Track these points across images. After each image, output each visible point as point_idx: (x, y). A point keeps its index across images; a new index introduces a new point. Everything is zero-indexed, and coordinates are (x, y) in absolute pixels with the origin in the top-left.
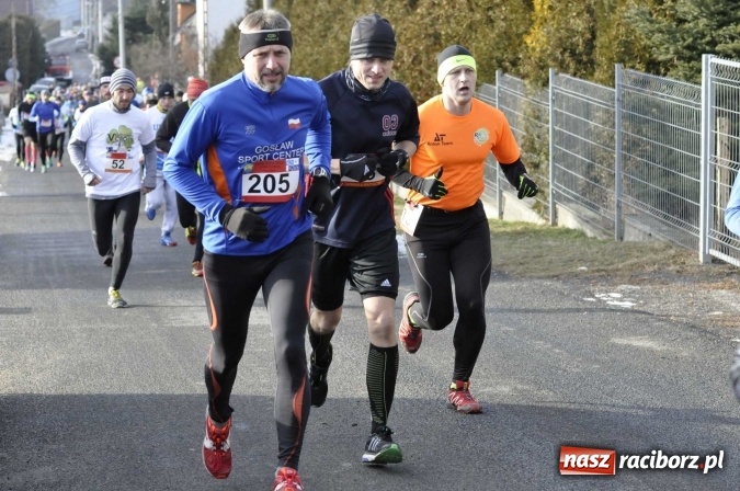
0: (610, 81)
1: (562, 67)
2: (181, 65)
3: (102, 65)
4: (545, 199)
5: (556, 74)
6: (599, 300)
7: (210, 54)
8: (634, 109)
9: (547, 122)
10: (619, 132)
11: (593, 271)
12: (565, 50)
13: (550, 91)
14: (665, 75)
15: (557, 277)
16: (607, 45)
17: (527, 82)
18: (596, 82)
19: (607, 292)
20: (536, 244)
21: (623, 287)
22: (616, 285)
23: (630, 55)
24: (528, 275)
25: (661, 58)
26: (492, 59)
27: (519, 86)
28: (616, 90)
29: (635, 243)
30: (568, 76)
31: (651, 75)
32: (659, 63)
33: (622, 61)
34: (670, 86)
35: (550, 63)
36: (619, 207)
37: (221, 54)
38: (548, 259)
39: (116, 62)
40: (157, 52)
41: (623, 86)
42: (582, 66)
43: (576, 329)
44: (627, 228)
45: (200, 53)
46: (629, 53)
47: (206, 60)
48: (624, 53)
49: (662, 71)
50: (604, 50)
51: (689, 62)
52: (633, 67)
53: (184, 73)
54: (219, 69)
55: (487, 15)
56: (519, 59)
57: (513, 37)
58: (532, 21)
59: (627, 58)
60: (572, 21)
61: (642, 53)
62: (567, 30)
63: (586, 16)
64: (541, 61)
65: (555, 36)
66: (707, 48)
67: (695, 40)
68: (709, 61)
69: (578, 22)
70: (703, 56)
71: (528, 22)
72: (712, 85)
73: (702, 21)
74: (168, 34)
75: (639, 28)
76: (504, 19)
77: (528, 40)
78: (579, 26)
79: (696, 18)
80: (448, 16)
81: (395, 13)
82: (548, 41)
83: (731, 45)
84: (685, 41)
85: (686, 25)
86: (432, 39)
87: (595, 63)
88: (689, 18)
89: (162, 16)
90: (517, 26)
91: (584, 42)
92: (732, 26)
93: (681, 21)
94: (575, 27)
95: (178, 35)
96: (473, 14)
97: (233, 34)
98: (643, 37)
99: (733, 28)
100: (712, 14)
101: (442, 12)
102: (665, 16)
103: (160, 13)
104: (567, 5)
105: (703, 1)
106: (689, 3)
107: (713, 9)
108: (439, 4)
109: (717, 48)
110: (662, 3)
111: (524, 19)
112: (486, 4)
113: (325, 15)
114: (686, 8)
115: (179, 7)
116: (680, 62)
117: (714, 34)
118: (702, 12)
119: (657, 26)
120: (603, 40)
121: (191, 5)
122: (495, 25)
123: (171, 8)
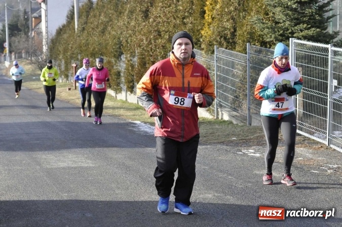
0: (244, 51)
1: (220, 45)
2: (35, 46)
4: (213, 106)
5: (218, 48)
6: (244, 153)
7: (49, 41)
8: (256, 64)
9: (214, 71)
10: (249, 75)
11: (240, 140)
12: (221, 37)
13: (215, 56)
14: (270, 48)
15: (223, 143)
16: (242, 34)
17: (203, 52)
18: (237, 51)
19: (247, 149)
20: (210, 127)
21: (254, 147)
22: (251, 146)
23: (253, 39)
24: (209, 142)
25: (268, 40)
28: (247, 55)
29: (258, 126)
30: (224, 49)
31: (263, 48)
32: (267, 42)
33: (249, 42)
34: (272, 53)
35: (215, 43)
36: (249, 110)
37: (55, 41)
38: (217, 134)
39: (4, 45)
40: (24, 40)
41: (251, 54)
42: (230, 44)
43: (236, 167)
44: (253, 120)
45: (44, 40)
46: (252, 37)
47: (47, 44)
48: (250, 38)
49: (268, 46)
50: (241, 37)
52: (254, 45)
53: (37, 50)
54: (54, 48)
55: (182, 21)
56: (199, 41)
57: (195, 31)
58: (204, 24)
59: (251, 40)
60: (225, 23)
61: (258, 38)
62: (222, 27)
63: (231, 21)
64: (210, 42)
65: (216, 30)
66: (290, 35)
67: (284, 32)
68: (293, 41)
69: (227, 24)
70: (290, 39)
71: (202, 24)
72: (294, 52)
73: (287, 23)
74: (28, 32)
75: (258, 27)
76: (191, 23)
77: (203, 32)
78: (228, 26)
79: (284, 21)
80: (164, 22)
81: (138, 21)
82: (213, 33)
83: (301, 34)
84: (279, 32)
85: (280, 25)
86: (157, 32)
87: (236, 43)
88: (281, 21)
89: (26, 23)
90: (197, 26)
91: (230, 33)
92: (301, 25)
93: (277, 23)
94: (226, 26)
95: (33, 32)
96: (176, 21)
97: (60, 31)
98: (259, 30)
99: (302, 26)
100: (292, 20)
101: (161, 20)
102: (270, 20)
103: (24, 22)
104: (222, 17)
105: (288, 13)
106: (281, 15)
107: (292, 17)
108: (160, 16)
109: (294, 35)
110: (267, 14)
111: (200, 23)
112: (182, 16)
113: (104, 22)
114: (280, 17)
115: (33, 19)
116: (277, 42)
117: (293, 29)
118: (287, 18)
119: (266, 25)
120: (240, 32)
121: (39, 18)
122: (187, 26)
123: (30, 20)
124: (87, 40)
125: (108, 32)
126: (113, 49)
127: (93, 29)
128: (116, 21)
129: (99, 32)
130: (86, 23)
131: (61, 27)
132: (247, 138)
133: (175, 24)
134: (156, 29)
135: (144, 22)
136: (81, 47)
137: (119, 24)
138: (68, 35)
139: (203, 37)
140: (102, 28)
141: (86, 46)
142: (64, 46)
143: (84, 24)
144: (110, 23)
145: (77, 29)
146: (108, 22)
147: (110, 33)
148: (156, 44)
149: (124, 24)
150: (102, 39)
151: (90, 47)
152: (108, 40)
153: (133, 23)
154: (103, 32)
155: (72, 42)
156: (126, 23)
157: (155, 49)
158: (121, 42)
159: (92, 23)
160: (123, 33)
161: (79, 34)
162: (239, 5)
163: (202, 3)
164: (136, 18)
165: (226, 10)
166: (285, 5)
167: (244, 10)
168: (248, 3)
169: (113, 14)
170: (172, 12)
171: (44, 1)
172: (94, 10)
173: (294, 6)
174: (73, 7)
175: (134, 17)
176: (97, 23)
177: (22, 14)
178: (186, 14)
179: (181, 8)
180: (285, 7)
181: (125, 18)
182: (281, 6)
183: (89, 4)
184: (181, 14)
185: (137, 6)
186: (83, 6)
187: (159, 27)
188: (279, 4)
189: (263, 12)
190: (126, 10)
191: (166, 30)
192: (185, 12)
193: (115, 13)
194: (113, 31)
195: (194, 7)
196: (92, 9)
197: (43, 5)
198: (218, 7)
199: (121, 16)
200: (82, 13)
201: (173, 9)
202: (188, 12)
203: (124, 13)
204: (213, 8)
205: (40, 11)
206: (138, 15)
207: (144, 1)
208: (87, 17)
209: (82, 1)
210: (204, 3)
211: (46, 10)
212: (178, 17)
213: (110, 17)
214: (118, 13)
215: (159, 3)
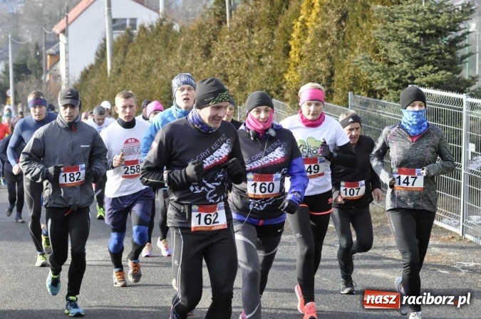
0: (345, 102)
2: (51, 95)
14: (381, 99)
16: (342, 79)
17: (287, 104)
18: (335, 104)
23: (357, 86)
25: (378, 88)
27: (281, 106)
31: (371, 99)
32: (376, 91)
33: (352, 90)
34: (384, 106)
37: (78, 88)
39: (7, 93)
40: (35, 86)
41: (354, 107)
46: (356, 84)
48: (353, 85)
49: (378, 96)
50: (340, 83)
51: (397, 90)
52: (359, 94)
55: (258, 61)
56: (282, 89)
57: (277, 75)
58: (289, 64)
59: (355, 88)
60: (317, 64)
61: (365, 85)
62: (314, 70)
63: (327, 61)
65: (306, 74)
66: (409, 81)
67: (401, 76)
69: (321, 64)
71: (286, 65)
73: (406, 64)
74: (42, 75)
75: (364, 69)
76: (271, 63)
77: (287, 77)
78: (322, 67)
79: (401, 62)
80: (232, 62)
81: (196, 60)
82: (302, 78)
83: (425, 79)
84: (394, 76)
85: (395, 66)
86: (223, 77)
87: (333, 92)
88: (397, 61)
89: (38, 63)
90: (279, 68)
91: (326, 78)
92: (425, 66)
93: (391, 64)
94: (319, 68)
95: (48, 76)
96: (249, 61)
97: (86, 75)
98: (365, 74)
99: (426, 68)
100: (412, 59)
101: (228, 59)
102: (380, 60)
103: (36, 61)
104: (314, 55)
105: (406, 50)
106: (397, 52)
107: (412, 55)
108: (226, 54)
109: (415, 81)
110: (377, 52)
111: (284, 63)
112: (257, 54)
113: (148, 63)
114: (395, 55)
115: (48, 57)
116: (391, 91)
117: (413, 72)
118: (406, 57)
119: (375, 67)
120: (339, 77)
121: (56, 56)
122: (265, 67)
123: (44, 58)
125: (153, 76)
127: (133, 71)
128: (165, 61)
129: (142, 75)
130: (123, 63)
131: (88, 68)
133: (248, 65)
134: (221, 71)
135: (205, 61)
137: (169, 64)
138: (97, 80)
139: (287, 83)
140: (145, 70)
142: (92, 95)
143: (121, 64)
144: (156, 63)
145: (110, 71)
146: (154, 62)
147: (156, 78)
149: (177, 65)
150: (145, 85)
153: (188, 64)
154: (147, 75)
155: (103, 90)
156: (179, 63)
159: (130, 63)
161: (112, 79)
162: (338, 38)
163: (286, 35)
164: (193, 56)
165: (320, 45)
166: (402, 39)
167: (345, 46)
168: (350, 36)
169: (160, 51)
170: (244, 48)
171: (64, 32)
172: (134, 45)
173: (415, 40)
174: (105, 40)
175: (190, 54)
176: (138, 63)
177: (32, 50)
178: (264, 51)
179: (257, 42)
180: (402, 42)
181: (178, 56)
182: (397, 40)
183: (128, 36)
184: (257, 50)
185: (195, 39)
186: (118, 39)
187: (226, 69)
188: (394, 37)
189: (371, 49)
190: (179, 45)
191: (235, 73)
192: (262, 49)
193: (163, 49)
194: (160, 74)
195: (274, 41)
196: (131, 44)
197: (62, 37)
198: (309, 40)
199: (173, 53)
200: (118, 49)
201: (245, 43)
202: (266, 47)
203: (176, 49)
204: (302, 43)
205: (59, 46)
206: (196, 52)
207: (204, 33)
208: (125, 54)
209: (117, 31)
210: (290, 35)
211: (67, 45)
212: (252, 55)
213: (157, 54)
214: (168, 49)
215: (225, 35)
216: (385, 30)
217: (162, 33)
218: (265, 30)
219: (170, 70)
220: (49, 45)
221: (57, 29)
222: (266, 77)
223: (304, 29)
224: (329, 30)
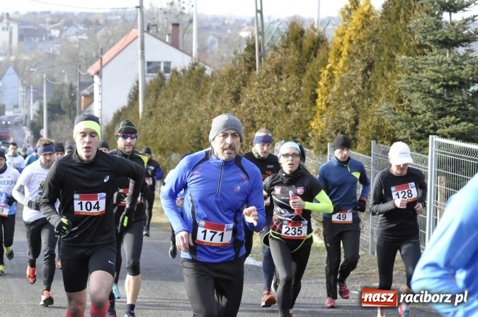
0: (368, 151)
3: (31, 134)
11: (356, 274)
12: (338, 131)
13: (328, 157)
16: (366, 128)
17: (312, 152)
18: (359, 152)
23: (380, 135)
25: (401, 137)
26: (289, 136)
28: (372, 158)
33: (375, 139)
35: (328, 139)
36: (372, 233)
37: (110, 130)
39: (41, 132)
41: (377, 155)
46: (379, 133)
48: (377, 134)
50: (363, 132)
51: (419, 140)
52: (382, 143)
54: (109, 139)
55: (286, 108)
56: (308, 136)
57: (303, 122)
58: (315, 112)
59: (378, 137)
60: (343, 112)
61: (388, 134)
62: (339, 118)
63: (352, 109)
64: (322, 138)
65: (331, 122)
66: (432, 131)
67: (423, 126)
68: (433, 140)
69: (347, 113)
70: (430, 136)
71: (313, 113)
72: (436, 155)
73: (429, 114)
74: (75, 115)
75: (388, 118)
76: (298, 111)
77: (313, 124)
78: (347, 116)
79: (424, 112)
80: (260, 109)
81: (225, 105)
82: (327, 125)
83: (447, 130)
84: (416, 126)
85: (419, 117)
86: (250, 123)
87: (357, 140)
88: (420, 111)
89: (72, 103)
90: (306, 116)
91: (350, 126)
92: (448, 117)
93: (414, 114)
94: (344, 117)
96: (277, 107)
97: (118, 117)
98: (389, 123)
99: (448, 119)
100: (435, 110)
101: (256, 106)
102: (404, 110)
103: (70, 101)
104: (339, 103)
105: (429, 101)
106: (420, 103)
107: (435, 106)
108: (255, 100)
109: (437, 132)
110: (401, 102)
111: (311, 111)
112: (285, 100)
113: (179, 106)
114: (418, 105)
115: (83, 98)
116: (413, 141)
117: (436, 123)
118: (428, 108)
119: (399, 117)
120: (363, 125)
121: (90, 97)
122: (291, 114)
123: (78, 98)
124: (155, 130)
125: (184, 120)
126: (190, 143)
127: (164, 114)
128: (196, 105)
129: (172, 119)
130: (155, 106)
131: (121, 110)
132: (367, 272)
133: (276, 112)
134: (249, 117)
135: (234, 107)
136: (146, 139)
137: (199, 109)
139: (313, 131)
140: (176, 114)
141: (153, 137)
143: (152, 107)
144: (187, 107)
145: (144, 111)
146: (185, 105)
147: (186, 121)
148: (248, 138)
149: (207, 109)
150: (175, 128)
151: (158, 139)
152: (183, 131)
154: (178, 119)
156: (209, 108)
157: (246, 145)
158: (201, 134)
159: (162, 106)
160: (204, 122)
161: (144, 122)
162: (363, 88)
163: (314, 83)
164: (222, 101)
165: (345, 94)
166: (424, 89)
167: (370, 96)
168: (376, 86)
169: (192, 95)
170: (271, 95)
171: (98, 73)
172: (166, 89)
173: (438, 91)
174: (138, 82)
175: (220, 100)
176: (170, 106)
177: (66, 90)
178: (292, 98)
179: (284, 89)
180: (425, 93)
181: (208, 101)
182: (421, 91)
183: (160, 79)
184: (284, 97)
185: (225, 85)
186: (151, 82)
187: (254, 115)
188: (418, 87)
189: (395, 98)
190: (209, 90)
191: (263, 119)
192: (290, 96)
193: (195, 93)
194: (190, 118)
195: (302, 88)
196: (163, 87)
197: (96, 78)
198: (335, 89)
199: (204, 97)
200: (150, 91)
201: (273, 90)
202: (294, 95)
203: (207, 93)
204: (328, 92)
205: (93, 87)
206: (225, 97)
207: (234, 79)
208: (157, 97)
209: (150, 74)
210: (317, 83)
211: (100, 86)
212: (279, 102)
213: (188, 98)
214: (199, 93)
215: (255, 81)
216: (409, 81)
217: (194, 77)
218: (293, 77)
219: (200, 115)
220: (84, 85)
221: (91, 71)
222: (293, 124)
223: (331, 78)
224: (355, 79)
